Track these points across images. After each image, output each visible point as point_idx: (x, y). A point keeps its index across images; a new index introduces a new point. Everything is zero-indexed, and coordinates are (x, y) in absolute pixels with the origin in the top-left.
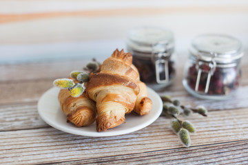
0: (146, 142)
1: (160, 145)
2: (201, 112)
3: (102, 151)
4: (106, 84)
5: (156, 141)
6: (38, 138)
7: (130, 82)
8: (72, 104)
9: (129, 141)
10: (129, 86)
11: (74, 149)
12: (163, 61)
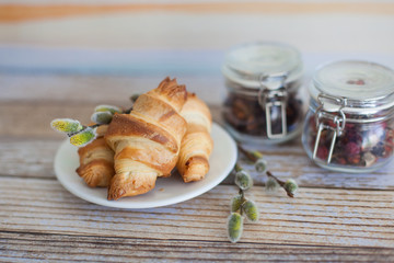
0: (182, 224)
1: (199, 232)
2: (288, 188)
3: (115, 227)
4: (123, 134)
5: (197, 224)
6: (47, 194)
7: (156, 134)
8: (87, 154)
9: (161, 217)
10: (155, 139)
11: (80, 218)
12: (278, 103)
